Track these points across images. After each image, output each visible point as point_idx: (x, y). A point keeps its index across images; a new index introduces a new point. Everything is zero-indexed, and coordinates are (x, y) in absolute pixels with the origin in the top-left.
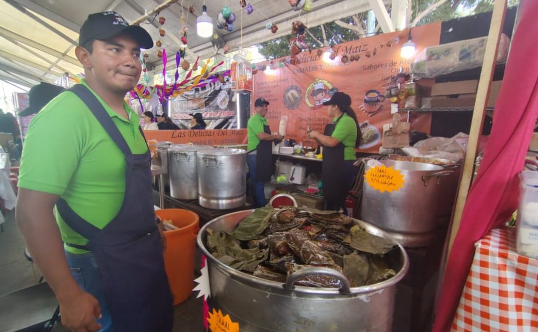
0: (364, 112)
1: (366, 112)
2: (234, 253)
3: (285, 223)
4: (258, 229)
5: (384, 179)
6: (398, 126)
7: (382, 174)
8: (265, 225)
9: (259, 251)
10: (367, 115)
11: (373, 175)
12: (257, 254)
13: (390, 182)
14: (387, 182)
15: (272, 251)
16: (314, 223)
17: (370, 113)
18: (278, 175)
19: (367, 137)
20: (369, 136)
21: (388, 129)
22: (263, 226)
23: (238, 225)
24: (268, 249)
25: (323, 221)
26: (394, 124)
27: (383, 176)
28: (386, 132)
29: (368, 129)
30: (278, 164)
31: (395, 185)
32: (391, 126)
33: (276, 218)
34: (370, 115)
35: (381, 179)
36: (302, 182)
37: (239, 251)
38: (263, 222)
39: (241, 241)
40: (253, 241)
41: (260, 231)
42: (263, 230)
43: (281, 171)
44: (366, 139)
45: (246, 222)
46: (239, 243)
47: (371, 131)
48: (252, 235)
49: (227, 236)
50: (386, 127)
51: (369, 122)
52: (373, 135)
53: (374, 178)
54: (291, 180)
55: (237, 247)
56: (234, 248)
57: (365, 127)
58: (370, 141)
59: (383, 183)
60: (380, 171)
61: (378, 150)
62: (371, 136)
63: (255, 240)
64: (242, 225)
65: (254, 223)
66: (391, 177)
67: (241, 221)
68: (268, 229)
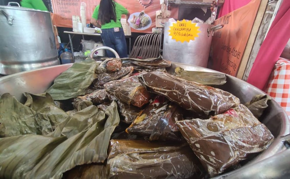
0: (141, 4)
1: (143, 4)
2: (51, 122)
3: (114, 72)
4: (83, 83)
5: (184, 32)
6: (164, 13)
7: (183, 27)
8: (91, 77)
9: (96, 111)
10: (143, 7)
11: (176, 30)
12: (95, 115)
13: (188, 34)
14: (186, 34)
15: (121, 105)
16: (140, 70)
17: (145, 5)
18: (85, 51)
19: (144, 22)
20: (145, 22)
21: (159, 14)
22: (89, 79)
23: (53, 83)
24: (113, 104)
25: (149, 67)
26: (162, 11)
27: (184, 29)
28: (158, 16)
29: (144, 17)
30: (84, 43)
31: (192, 36)
32: (161, 12)
33: (104, 68)
34: (145, 7)
35: (181, 32)
36: (104, 55)
37: (61, 117)
38: (88, 73)
39: (61, 101)
40: (80, 97)
41: (87, 84)
42: (90, 83)
43: (87, 47)
44: (143, 23)
45: (62, 77)
46: (58, 104)
47: (146, 18)
48: (76, 91)
49: (36, 99)
50: (158, 13)
51: (145, 12)
52: (147, 21)
53: (176, 31)
54: (96, 54)
55: (55, 110)
56: (50, 113)
57: (143, 15)
58: (145, 25)
59: (183, 35)
60: (182, 25)
61: (151, 31)
62: (146, 22)
63: (83, 95)
64: (59, 82)
65: (75, 77)
66: (189, 29)
67: (56, 77)
68: (96, 80)
